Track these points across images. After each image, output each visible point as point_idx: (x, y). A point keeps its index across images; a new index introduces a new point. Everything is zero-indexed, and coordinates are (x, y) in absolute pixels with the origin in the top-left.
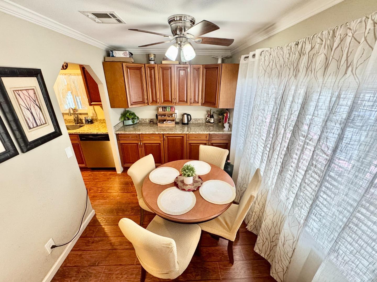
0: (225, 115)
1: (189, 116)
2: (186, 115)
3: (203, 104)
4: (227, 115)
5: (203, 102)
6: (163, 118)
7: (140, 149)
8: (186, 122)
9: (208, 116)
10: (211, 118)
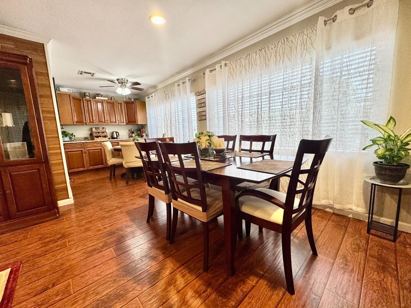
0: (142, 130)
1: (117, 133)
2: (115, 132)
3: (127, 124)
4: (143, 130)
5: (127, 122)
6: (98, 134)
7: (84, 155)
8: (115, 136)
9: (130, 133)
10: (132, 134)
